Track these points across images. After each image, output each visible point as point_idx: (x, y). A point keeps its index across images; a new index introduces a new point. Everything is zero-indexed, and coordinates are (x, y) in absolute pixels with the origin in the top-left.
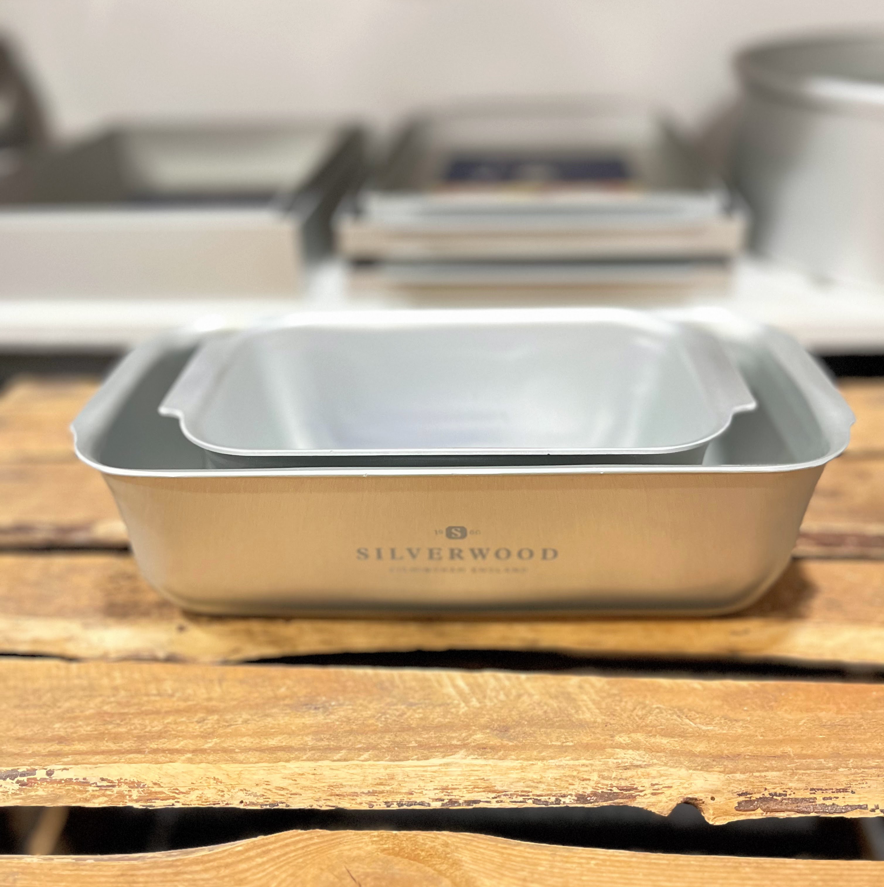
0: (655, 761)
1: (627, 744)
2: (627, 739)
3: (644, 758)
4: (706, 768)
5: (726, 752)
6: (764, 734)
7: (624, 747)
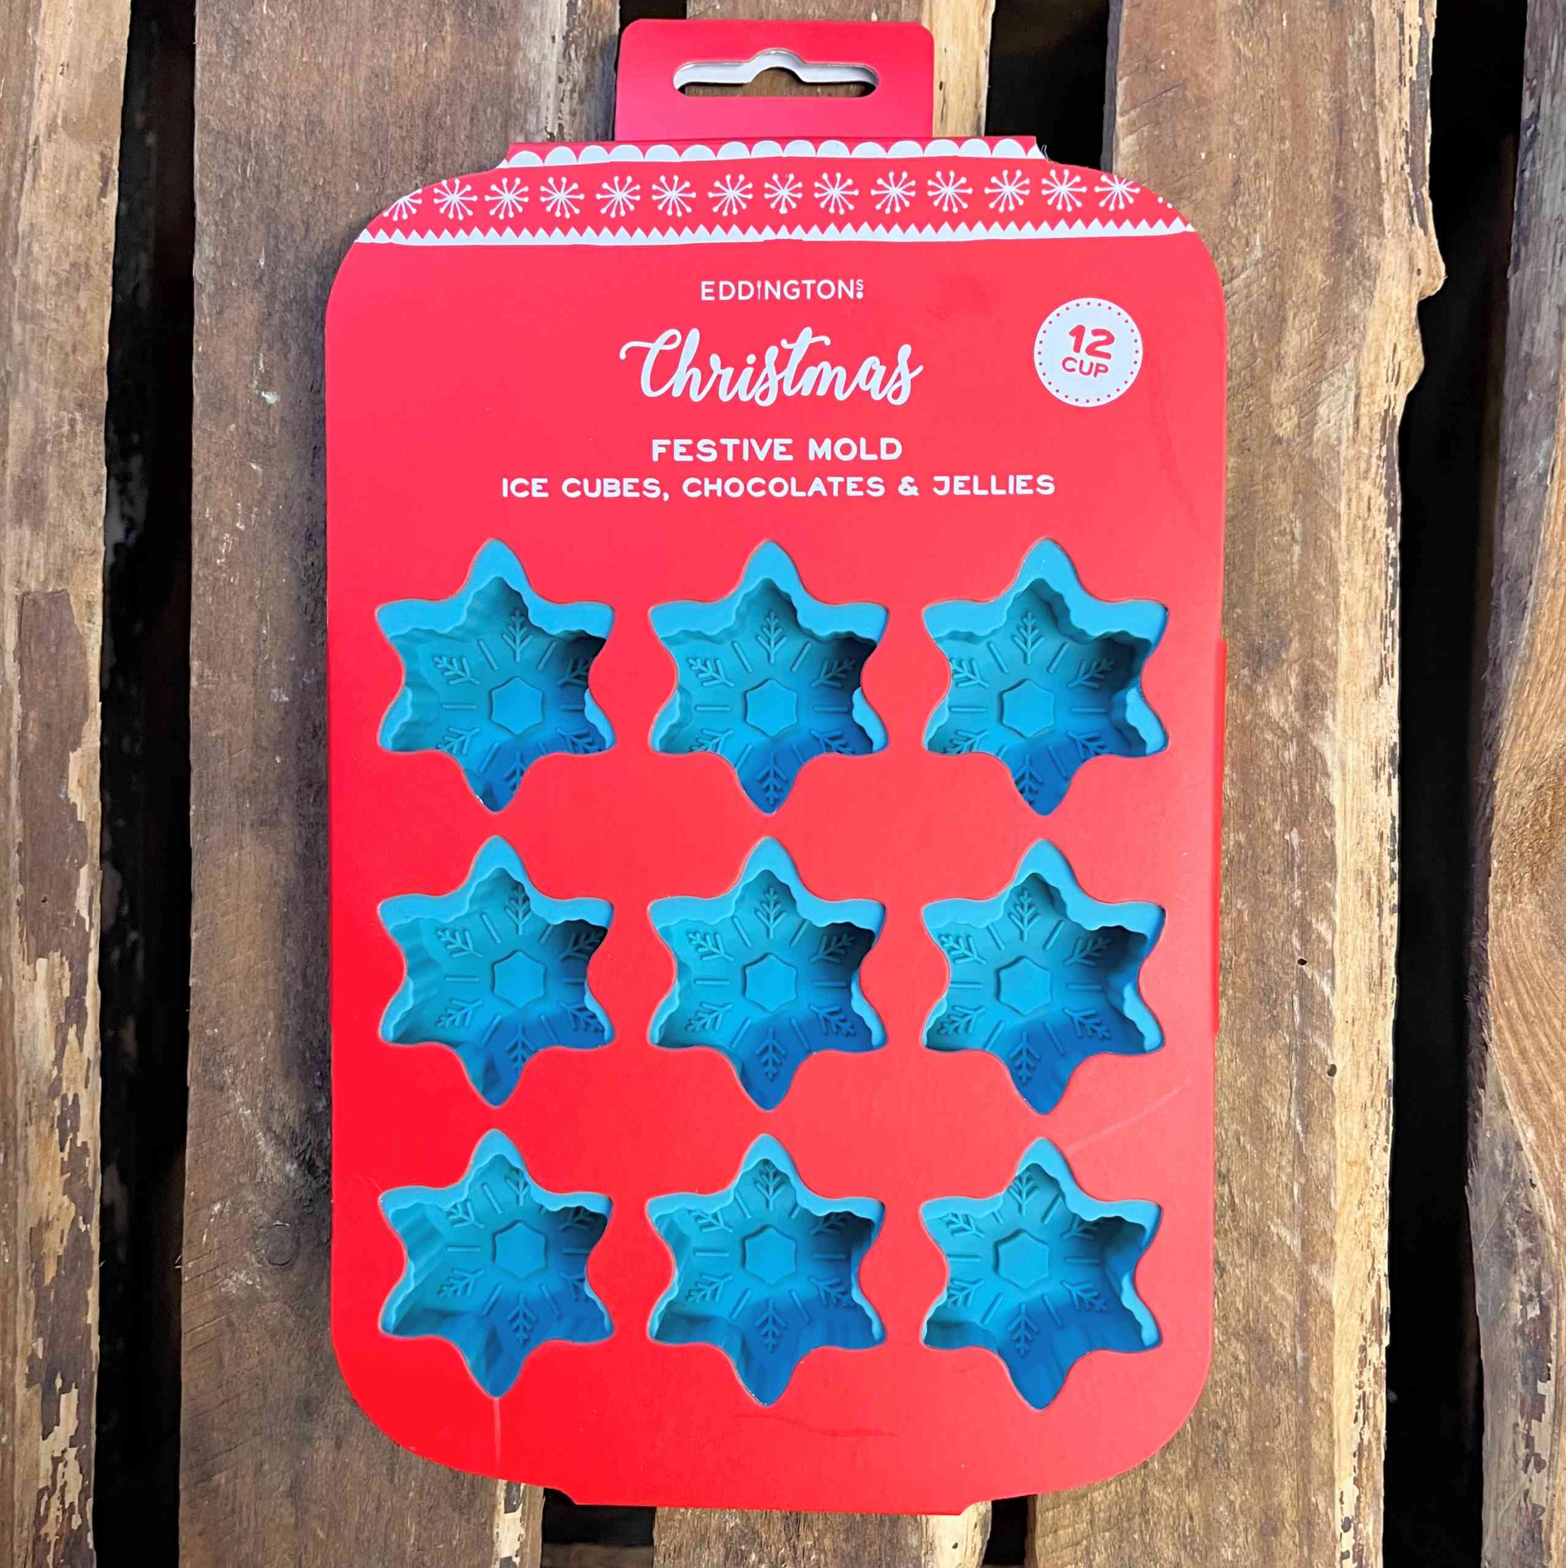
0: (1349, 366)
1: (1302, 414)
2: (1286, 411)
3: (1340, 388)
4: (1367, 270)
5: (1326, 224)
6: (1277, 135)
7: (1308, 422)
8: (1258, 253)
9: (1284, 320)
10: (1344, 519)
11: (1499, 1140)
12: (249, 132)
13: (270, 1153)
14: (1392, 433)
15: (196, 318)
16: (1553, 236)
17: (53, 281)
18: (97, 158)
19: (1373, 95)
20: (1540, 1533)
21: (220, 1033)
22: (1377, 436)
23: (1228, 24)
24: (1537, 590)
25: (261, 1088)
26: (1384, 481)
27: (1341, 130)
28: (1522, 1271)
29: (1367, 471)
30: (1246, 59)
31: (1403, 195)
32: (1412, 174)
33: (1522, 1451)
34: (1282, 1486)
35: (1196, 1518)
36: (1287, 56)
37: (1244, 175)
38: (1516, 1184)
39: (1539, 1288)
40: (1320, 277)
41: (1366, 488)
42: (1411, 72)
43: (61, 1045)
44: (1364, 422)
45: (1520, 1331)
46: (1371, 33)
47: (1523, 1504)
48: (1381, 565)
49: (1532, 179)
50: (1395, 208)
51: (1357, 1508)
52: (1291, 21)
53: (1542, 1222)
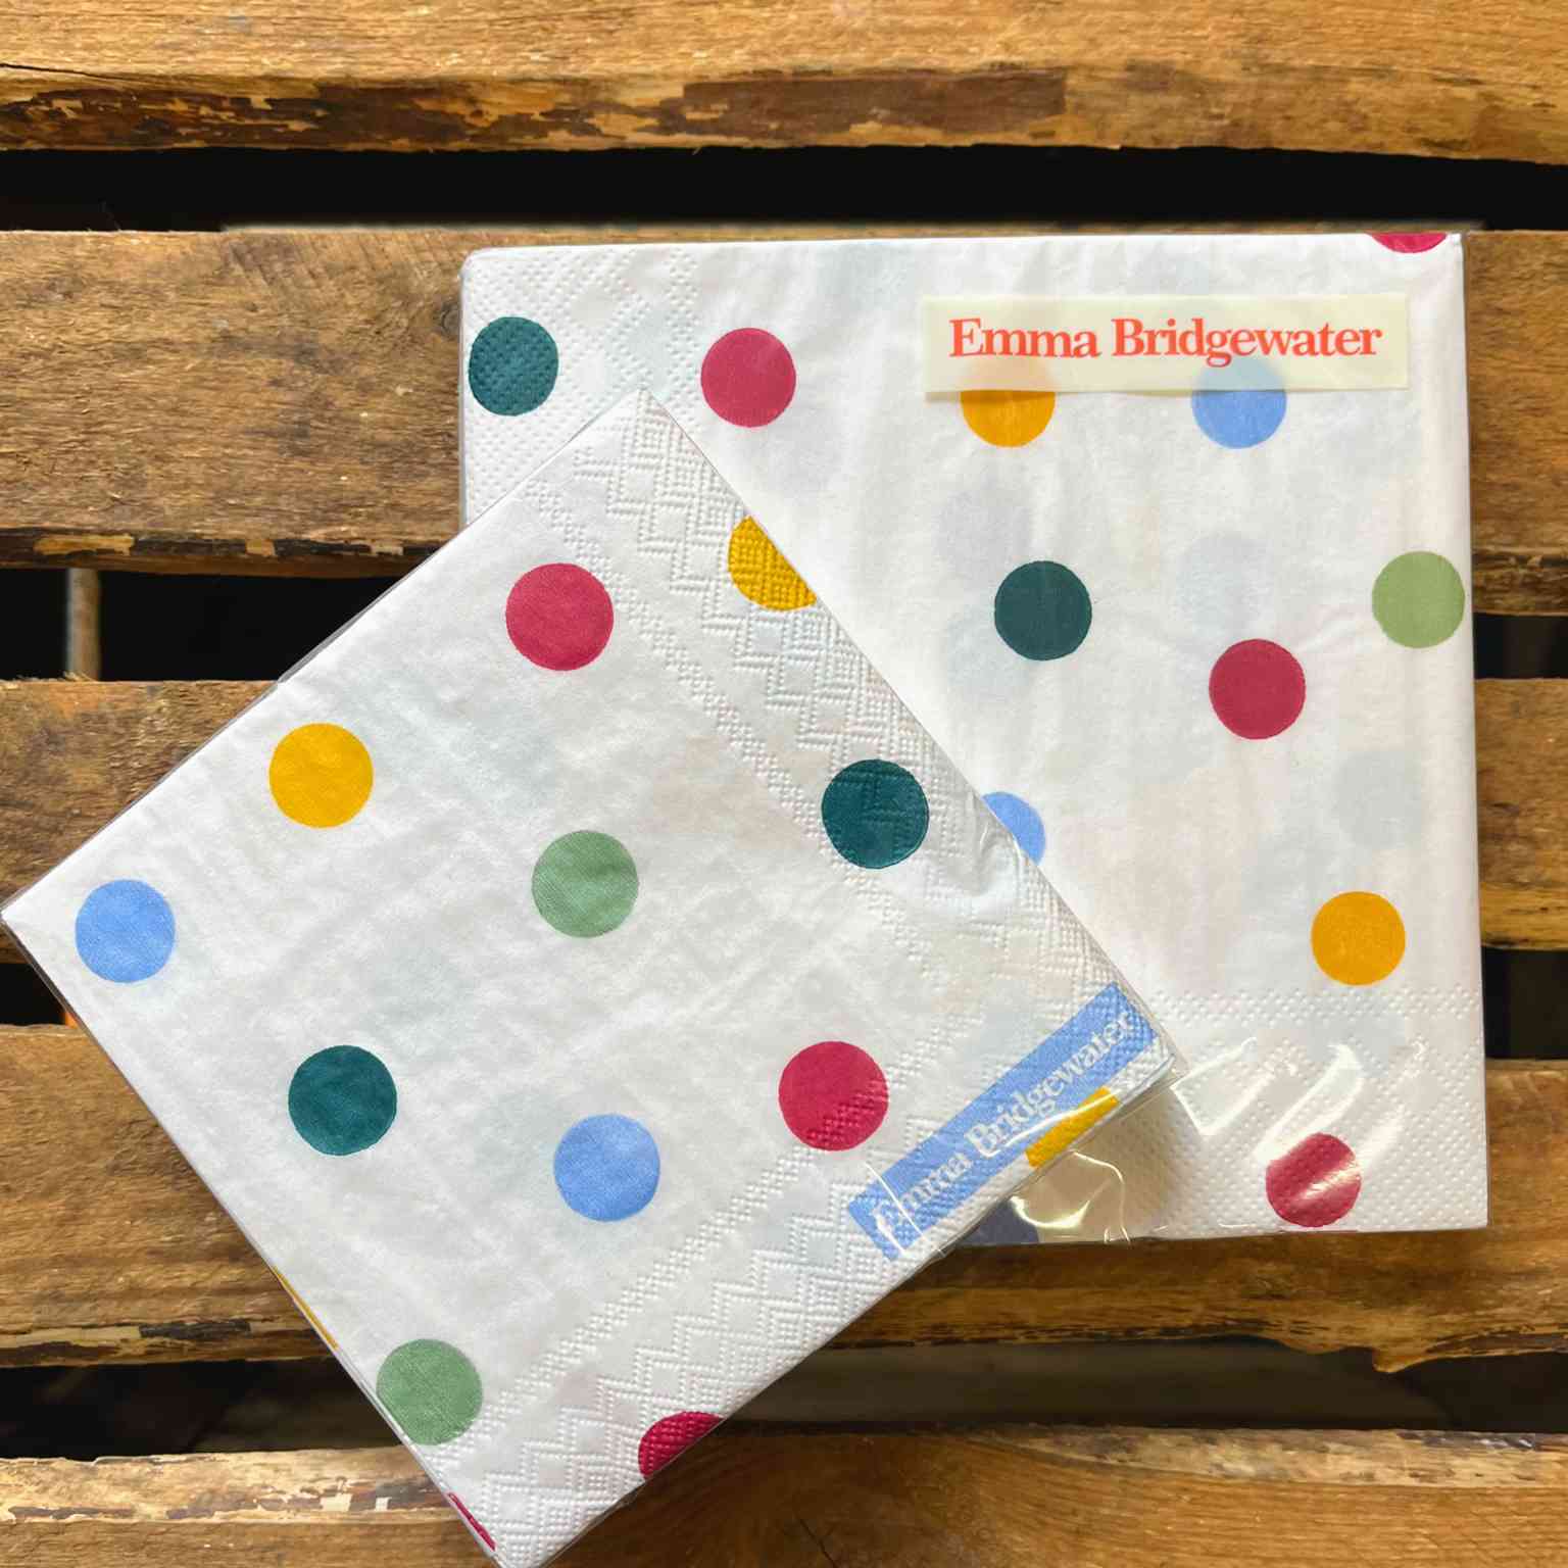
0: (1311, 1289)
3: (1290, 1281)
4: (1397, 1303)
10: (1172, 1289)
12: (1491, 279)
14: (1249, 1329)
16: (1438, 1467)
17: (1349, 98)
18: (1459, 138)
20: (244, 1506)
22: (1248, 1316)
26: (1204, 1323)
27: (1520, 1274)
29: (1214, 1310)
31: (1462, 1331)
32: (1481, 1338)
33: (320, 1487)
40: (1390, 1259)
41: (1200, 1309)
43: (640, 113)
44: (1258, 1304)
47: (269, 1489)
48: (1131, 1324)
49: (1483, 1446)
50: (1453, 1324)
51: (258, 1335)
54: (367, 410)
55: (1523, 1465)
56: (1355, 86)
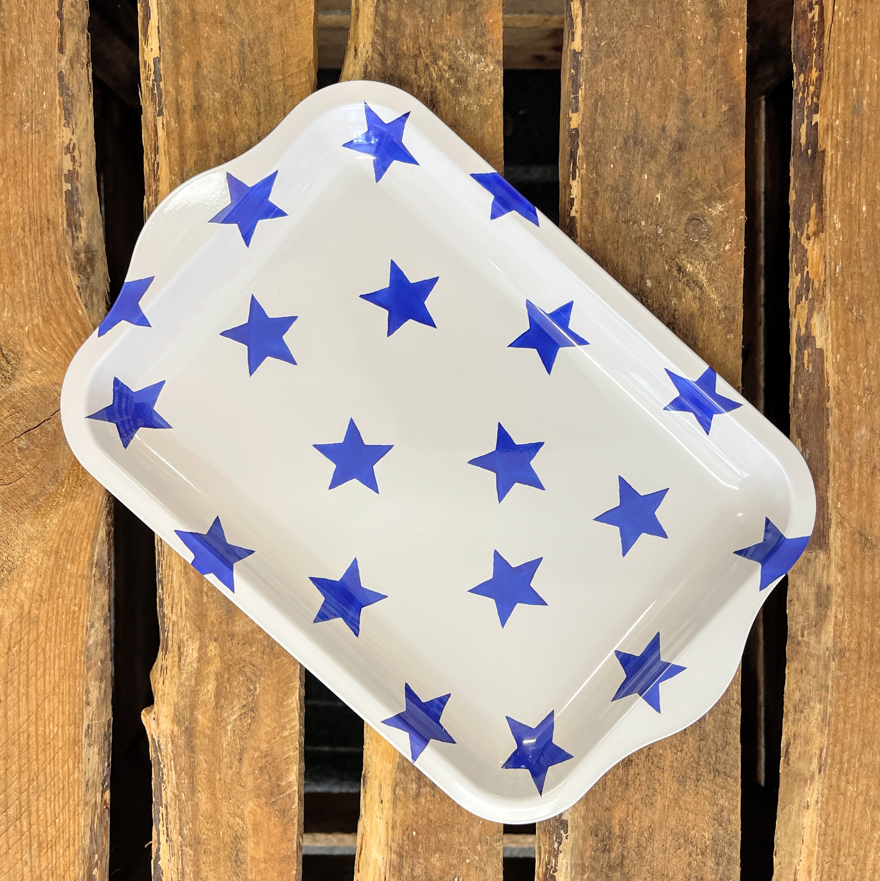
1: (206, 653)
2: (213, 654)
3: (188, 665)
4: (177, 720)
5: (198, 741)
6: (223, 782)
7: (202, 648)
8: (229, 727)
9: (216, 696)
10: (183, 604)
11: (96, 308)
12: (714, 777)
13: (701, 276)
14: (163, 644)
15: (740, 688)
16: (93, 738)
17: (812, 703)
18: (790, 762)
19: (179, 800)
20: (65, 114)
21: (726, 336)
22: (170, 643)
23: (247, 832)
24: (91, 573)
25: (705, 309)
26: (165, 620)
27: (193, 783)
28: (82, 244)
29: (173, 625)
30: (238, 817)
31: (163, 753)
32: (160, 764)
33: (76, 153)
34: (192, 131)
35: (234, 112)
36: (219, 817)
37: (236, 763)
38: (86, 286)
39: (73, 236)
40: (200, 717)
41: (174, 618)
42: (162, 810)
43: (809, 325)
44: (176, 649)
45: (81, 214)
46: (181, 829)
47: (74, 127)
48: (165, 582)
49: (104, 763)
50: (167, 749)
51: (155, 120)
52: (218, 834)
53: (73, 269)
54: (648, 179)
55: (94, 783)
56: (818, 707)
